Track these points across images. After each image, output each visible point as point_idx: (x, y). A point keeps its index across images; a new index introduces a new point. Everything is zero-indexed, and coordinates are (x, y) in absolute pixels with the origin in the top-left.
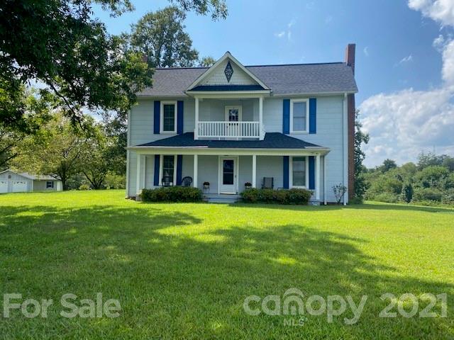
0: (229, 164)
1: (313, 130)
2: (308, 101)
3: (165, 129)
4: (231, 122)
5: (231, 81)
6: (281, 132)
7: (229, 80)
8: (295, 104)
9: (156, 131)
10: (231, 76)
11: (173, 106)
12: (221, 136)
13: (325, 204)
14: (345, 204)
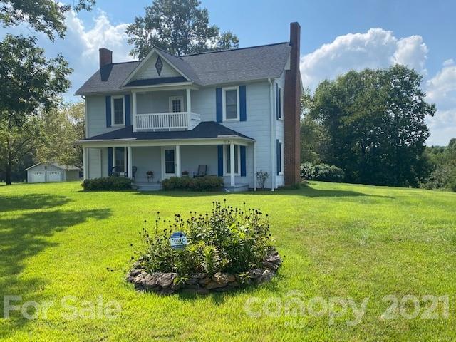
0: (170, 155)
1: (243, 118)
2: (237, 88)
3: (116, 123)
4: (175, 113)
5: (161, 74)
6: (215, 121)
7: (159, 73)
8: (227, 92)
9: (109, 125)
10: (161, 69)
11: (122, 99)
12: (155, 128)
13: (255, 190)
14: (273, 190)
